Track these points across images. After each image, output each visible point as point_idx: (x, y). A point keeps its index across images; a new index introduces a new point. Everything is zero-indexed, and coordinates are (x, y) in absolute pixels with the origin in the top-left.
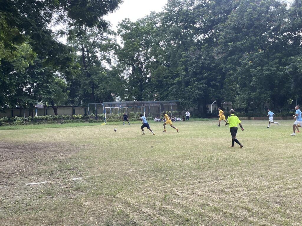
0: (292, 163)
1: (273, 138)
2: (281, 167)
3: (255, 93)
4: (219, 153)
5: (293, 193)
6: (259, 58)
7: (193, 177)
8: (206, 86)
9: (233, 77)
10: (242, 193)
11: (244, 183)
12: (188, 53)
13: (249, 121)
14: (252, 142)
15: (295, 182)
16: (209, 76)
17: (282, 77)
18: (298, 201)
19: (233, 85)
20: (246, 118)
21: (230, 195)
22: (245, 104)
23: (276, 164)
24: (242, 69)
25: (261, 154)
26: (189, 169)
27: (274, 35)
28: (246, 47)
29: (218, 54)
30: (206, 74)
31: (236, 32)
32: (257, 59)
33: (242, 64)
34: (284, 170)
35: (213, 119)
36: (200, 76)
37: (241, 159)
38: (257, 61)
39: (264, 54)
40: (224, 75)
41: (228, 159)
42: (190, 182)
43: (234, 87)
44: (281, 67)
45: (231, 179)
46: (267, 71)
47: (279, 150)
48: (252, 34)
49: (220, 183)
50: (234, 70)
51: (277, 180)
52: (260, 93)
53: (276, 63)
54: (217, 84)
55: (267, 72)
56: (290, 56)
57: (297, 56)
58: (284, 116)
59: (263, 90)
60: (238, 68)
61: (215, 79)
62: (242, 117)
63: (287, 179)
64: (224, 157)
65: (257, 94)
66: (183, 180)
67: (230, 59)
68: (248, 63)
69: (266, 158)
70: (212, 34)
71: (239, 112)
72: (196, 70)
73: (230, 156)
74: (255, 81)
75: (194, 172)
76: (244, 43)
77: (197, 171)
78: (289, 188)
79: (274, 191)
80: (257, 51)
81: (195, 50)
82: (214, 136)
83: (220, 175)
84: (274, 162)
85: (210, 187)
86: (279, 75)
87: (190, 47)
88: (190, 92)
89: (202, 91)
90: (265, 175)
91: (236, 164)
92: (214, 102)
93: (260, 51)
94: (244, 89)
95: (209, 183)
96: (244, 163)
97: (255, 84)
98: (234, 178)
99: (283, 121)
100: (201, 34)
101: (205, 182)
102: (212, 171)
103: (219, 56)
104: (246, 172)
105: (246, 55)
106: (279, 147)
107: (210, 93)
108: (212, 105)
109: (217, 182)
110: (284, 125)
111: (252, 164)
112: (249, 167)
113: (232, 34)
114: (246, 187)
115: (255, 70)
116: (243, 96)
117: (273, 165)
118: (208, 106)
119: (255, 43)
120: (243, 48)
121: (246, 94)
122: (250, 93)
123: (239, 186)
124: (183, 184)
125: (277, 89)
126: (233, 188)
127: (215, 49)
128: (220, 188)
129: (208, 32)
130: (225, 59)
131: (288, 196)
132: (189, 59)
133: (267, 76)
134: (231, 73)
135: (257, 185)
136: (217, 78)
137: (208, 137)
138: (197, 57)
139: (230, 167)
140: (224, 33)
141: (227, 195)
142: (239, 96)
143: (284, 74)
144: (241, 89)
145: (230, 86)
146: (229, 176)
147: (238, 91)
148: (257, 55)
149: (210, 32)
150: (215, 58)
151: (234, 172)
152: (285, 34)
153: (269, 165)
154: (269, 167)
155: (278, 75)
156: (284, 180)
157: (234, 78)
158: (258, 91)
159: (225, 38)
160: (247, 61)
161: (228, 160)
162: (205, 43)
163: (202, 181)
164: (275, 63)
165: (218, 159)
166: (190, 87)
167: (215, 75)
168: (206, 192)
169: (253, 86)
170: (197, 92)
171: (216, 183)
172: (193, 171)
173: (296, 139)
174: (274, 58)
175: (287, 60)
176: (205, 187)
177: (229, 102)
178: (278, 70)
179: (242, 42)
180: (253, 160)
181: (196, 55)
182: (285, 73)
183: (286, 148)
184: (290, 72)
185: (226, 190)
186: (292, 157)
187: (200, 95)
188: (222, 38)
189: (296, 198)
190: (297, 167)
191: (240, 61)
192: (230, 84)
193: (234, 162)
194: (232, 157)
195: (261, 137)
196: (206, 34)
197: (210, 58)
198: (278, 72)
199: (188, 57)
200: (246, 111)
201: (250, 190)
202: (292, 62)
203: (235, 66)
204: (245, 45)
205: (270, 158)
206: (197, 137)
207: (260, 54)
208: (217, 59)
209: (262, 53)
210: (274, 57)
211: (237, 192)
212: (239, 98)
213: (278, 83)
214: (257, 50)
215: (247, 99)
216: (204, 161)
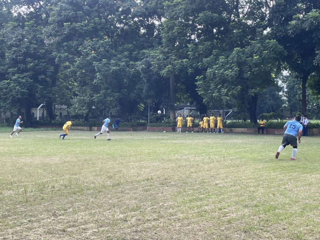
0: (149, 187)
1: (123, 155)
2: (137, 193)
3: (98, 95)
4: (55, 178)
5: (153, 226)
6: (105, 48)
7: (20, 215)
8: (32, 81)
9: (70, 71)
10: (90, 232)
11: (91, 218)
12: (5, 31)
13: (90, 132)
14: (97, 162)
15: (154, 212)
16: (36, 67)
17: (132, 75)
18: (160, 235)
19: (69, 82)
20: (86, 128)
21: (75, 236)
22: (84, 110)
23: (130, 189)
24: (82, 61)
25: (110, 177)
26: (12, 204)
27: (123, 19)
28: (87, 30)
29: (49, 37)
30: (31, 65)
31: (75, 8)
32: (102, 49)
33: (83, 53)
34: (140, 197)
35: (40, 129)
36: (22, 66)
37: (85, 184)
38: (102, 51)
39: (111, 43)
40: (57, 67)
41: (68, 186)
42: (16, 222)
43: (70, 85)
44: (131, 62)
45: (74, 214)
46: (114, 66)
47: (132, 171)
48: (97, 14)
49: (60, 220)
50: (71, 61)
51: (133, 210)
52: (105, 95)
53: (126, 57)
54: (47, 79)
55: (115, 68)
56: (142, 49)
57: (150, 50)
58: (134, 127)
59: (109, 91)
60: (77, 59)
61: (44, 73)
62: (80, 127)
63: (144, 208)
64: (62, 183)
65: (101, 96)
66: (4, 219)
67: (66, 45)
68: (90, 53)
69: (117, 182)
70: (40, 6)
71: (77, 120)
72: (17, 56)
73: (70, 181)
74: (100, 78)
75: (20, 207)
76: (84, 25)
77: (23, 206)
78: (148, 220)
79: (130, 225)
80: (102, 38)
81: (15, 27)
82: (45, 153)
83: (58, 209)
84: (128, 187)
85: (45, 227)
86: (130, 72)
87: (7, 23)
88: (6, 89)
89: (26, 88)
90: (118, 205)
91: (79, 192)
92: (42, 104)
93: (106, 39)
94: (84, 88)
95: (44, 221)
96: (90, 190)
97: (99, 83)
98: (79, 211)
99: (133, 132)
100: (24, 5)
101: (38, 221)
102: (46, 204)
103: (50, 40)
104: (93, 203)
105: (88, 42)
106: (131, 167)
107: (37, 91)
108: (39, 109)
109: (55, 219)
110: (134, 138)
111: (100, 191)
112: (97, 196)
113: (69, 11)
114: (96, 223)
115: (99, 63)
116: (82, 98)
117: (127, 191)
118: (33, 111)
119: (99, 27)
120: (83, 31)
121: (86, 95)
122: (92, 95)
123: (86, 223)
124: (6, 226)
125: (126, 90)
126: (77, 226)
127: (44, 30)
128: (60, 227)
129: (34, 4)
130: (59, 45)
131: (147, 230)
132: (6, 40)
133: (115, 72)
134: (66, 65)
135: (108, 219)
136: (48, 70)
137: (35, 156)
138: (18, 38)
139: (72, 197)
140: (58, 9)
141: (71, 236)
142: (78, 97)
143: (135, 72)
144: (80, 89)
145: (65, 84)
146: (71, 210)
147: (76, 91)
148: (102, 44)
149: (37, 4)
150: (45, 42)
151: (77, 203)
152: (136, 19)
153: (122, 192)
154: (122, 194)
155: (128, 72)
156: (142, 211)
157: (72, 73)
158: (103, 92)
159: (59, 15)
160: (88, 51)
161: (68, 188)
162: (30, 19)
163: (33, 219)
164: (124, 57)
165: (54, 187)
166: (6, 81)
167: (44, 66)
168: (41, 235)
169: (97, 85)
170: (18, 90)
171: (53, 221)
172: (18, 206)
173: (151, 157)
174: (122, 50)
175: (139, 53)
176: (39, 227)
177: (63, 105)
178: (128, 66)
179: (83, 24)
180: (100, 186)
181: (17, 34)
182: (136, 70)
183: (141, 168)
184: (142, 69)
185: (70, 229)
186: (148, 180)
187: (23, 94)
188: (54, 15)
189: (157, 232)
190: (155, 192)
191: (79, 49)
192: (65, 81)
193: (76, 190)
194: (73, 182)
195: (108, 154)
196: (31, 6)
197: (37, 40)
198: (128, 69)
199: (4, 36)
200: (87, 118)
201: (101, 227)
202: (145, 57)
203: (72, 56)
204: (86, 28)
205: (122, 182)
206: (19, 156)
207: (106, 42)
208: (47, 44)
209: (109, 42)
210: (123, 48)
211: (84, 231)
212: (78, 101)
213: (127, 83)
214: (102, 36)
215: (88, 103)
216: (33, 190)
